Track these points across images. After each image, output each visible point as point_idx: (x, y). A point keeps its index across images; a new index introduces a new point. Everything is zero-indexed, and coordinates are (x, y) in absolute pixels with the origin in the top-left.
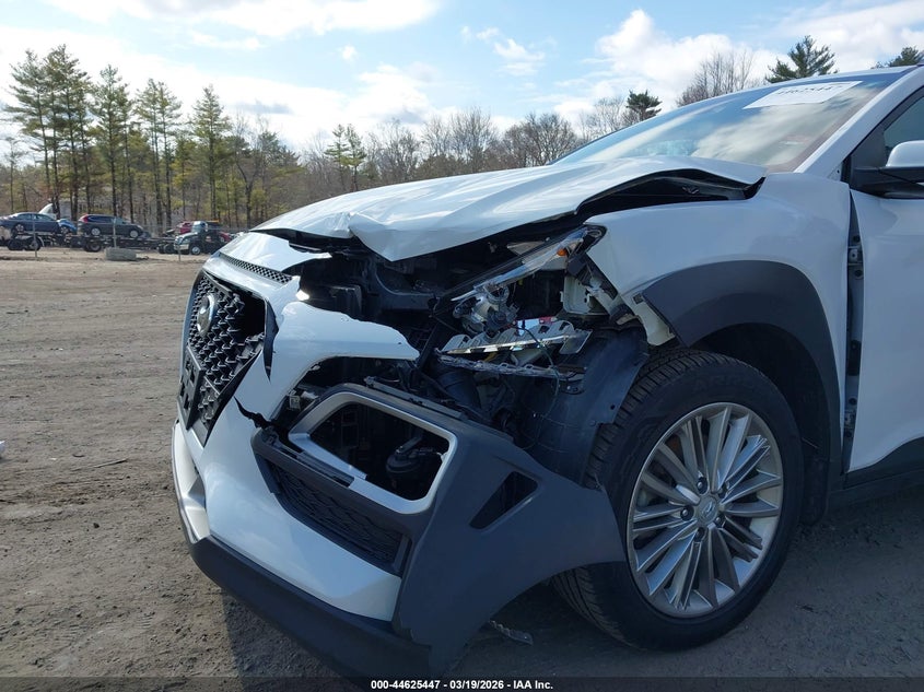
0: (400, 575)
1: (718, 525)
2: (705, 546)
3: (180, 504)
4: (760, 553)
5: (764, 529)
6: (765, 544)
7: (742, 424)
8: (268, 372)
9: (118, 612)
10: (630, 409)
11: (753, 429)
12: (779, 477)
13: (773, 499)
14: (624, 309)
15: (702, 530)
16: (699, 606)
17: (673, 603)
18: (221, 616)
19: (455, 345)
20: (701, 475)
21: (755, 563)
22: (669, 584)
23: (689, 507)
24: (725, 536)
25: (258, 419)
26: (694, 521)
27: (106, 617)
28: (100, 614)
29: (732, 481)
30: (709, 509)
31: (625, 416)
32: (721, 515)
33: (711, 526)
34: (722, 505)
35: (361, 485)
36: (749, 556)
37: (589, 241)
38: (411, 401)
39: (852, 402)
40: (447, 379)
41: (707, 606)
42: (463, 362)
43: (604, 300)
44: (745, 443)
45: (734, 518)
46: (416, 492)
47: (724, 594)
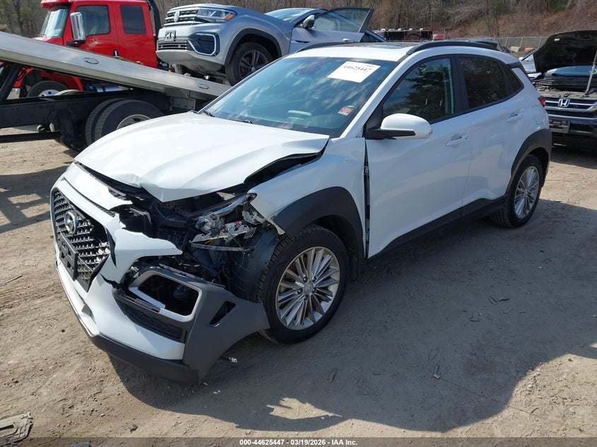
0: (184, 342)
1: (313, 292)
2: (309, 302)
3: (78, 317)
4: (332, 298)
5: (333, 289)
6: (334, 294)
7: (321, 253)
8: (115, 264)
9: (59, 365)
10: (274, 260)
11: (326, 253)
12: (338, 269)
13: (336, 277)
14: (267, 222)
15: (307, 296)
16: (309, 323)
17: (298, 326)
18: (107, 359)
19: (199, 238)
20: (304, 276)
21: (330, 302)
22: (295, 318)
23: (301, 289)
24: (316, 295)
25: (114, 283)
26: (303, 294)
27: (54, 368)
28: (51, 367)
29: (318, 275)
30: (308, 288)
31: (272, 263)
32: (315, 288)
33: (311, 294)
34: (314, 285)
35: (164, 311)
36: (328, 300)
37: (250, 199)
38: (181, 274)
39: (368, 230)
40: (196, 254)
41: (312, 323)
42: (203, 246)
43: (259, 219)
44: (323, 258)
45: (320, 288)
46: (188, 312)
47: (318, 317)
